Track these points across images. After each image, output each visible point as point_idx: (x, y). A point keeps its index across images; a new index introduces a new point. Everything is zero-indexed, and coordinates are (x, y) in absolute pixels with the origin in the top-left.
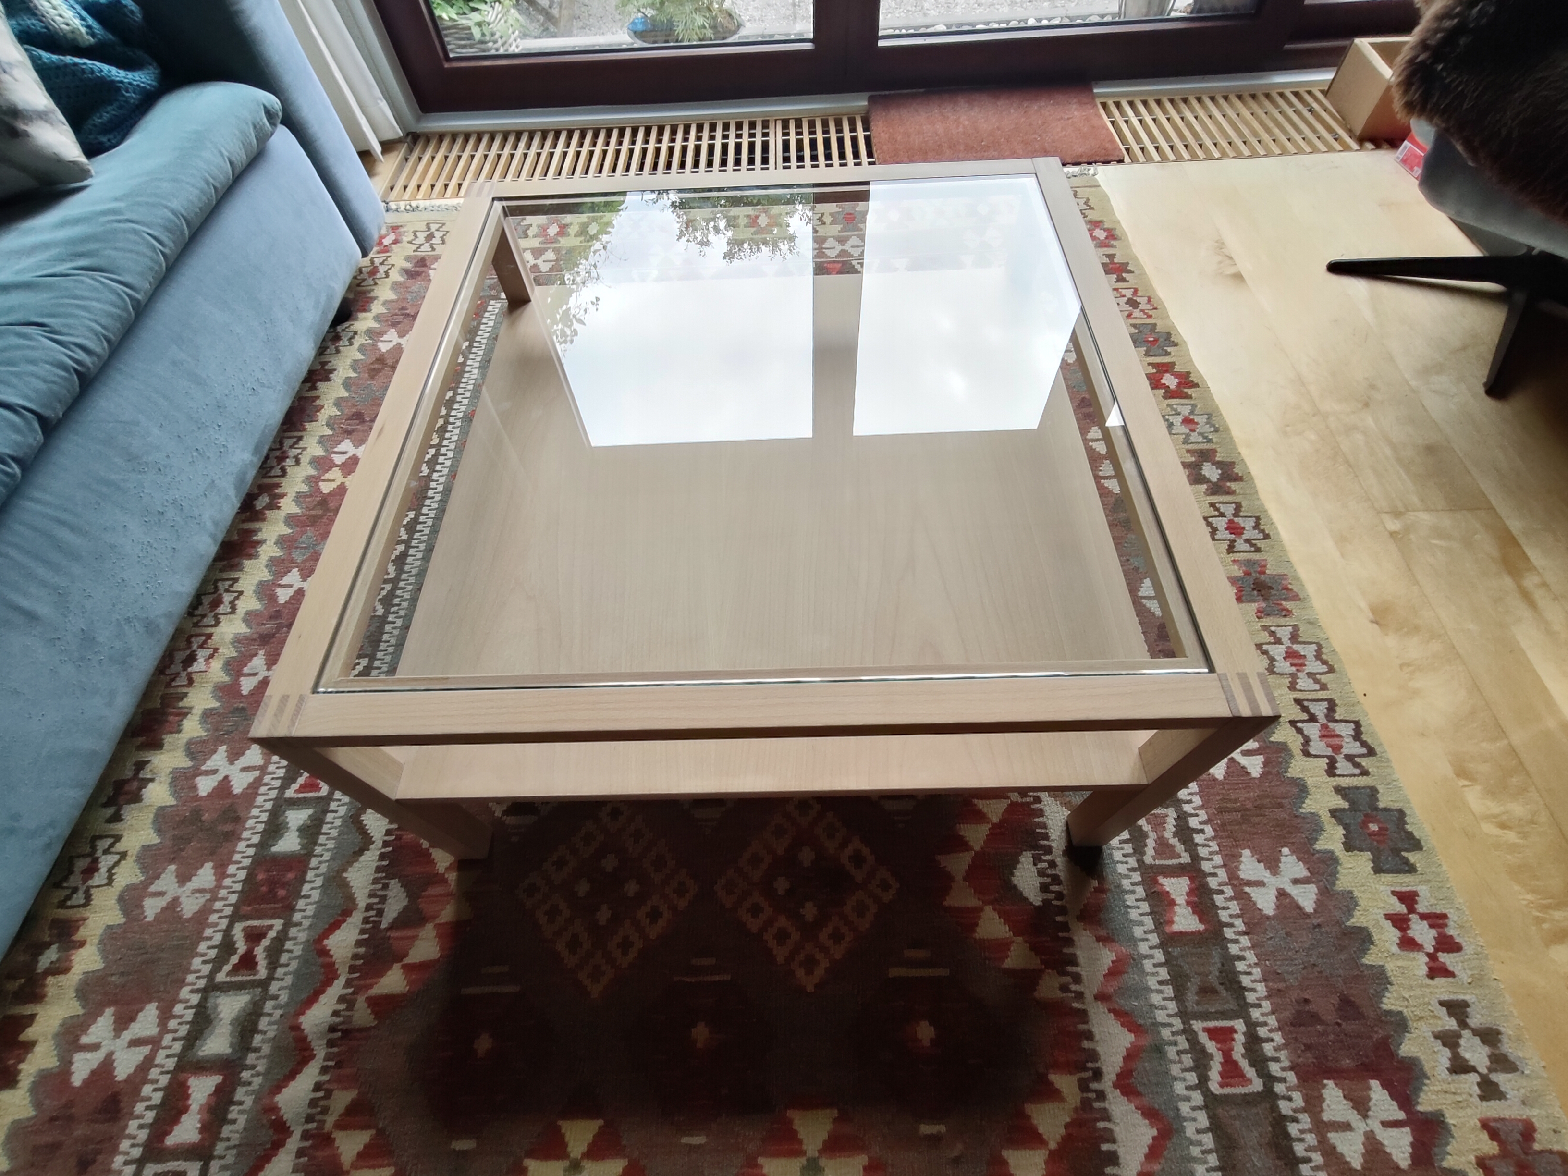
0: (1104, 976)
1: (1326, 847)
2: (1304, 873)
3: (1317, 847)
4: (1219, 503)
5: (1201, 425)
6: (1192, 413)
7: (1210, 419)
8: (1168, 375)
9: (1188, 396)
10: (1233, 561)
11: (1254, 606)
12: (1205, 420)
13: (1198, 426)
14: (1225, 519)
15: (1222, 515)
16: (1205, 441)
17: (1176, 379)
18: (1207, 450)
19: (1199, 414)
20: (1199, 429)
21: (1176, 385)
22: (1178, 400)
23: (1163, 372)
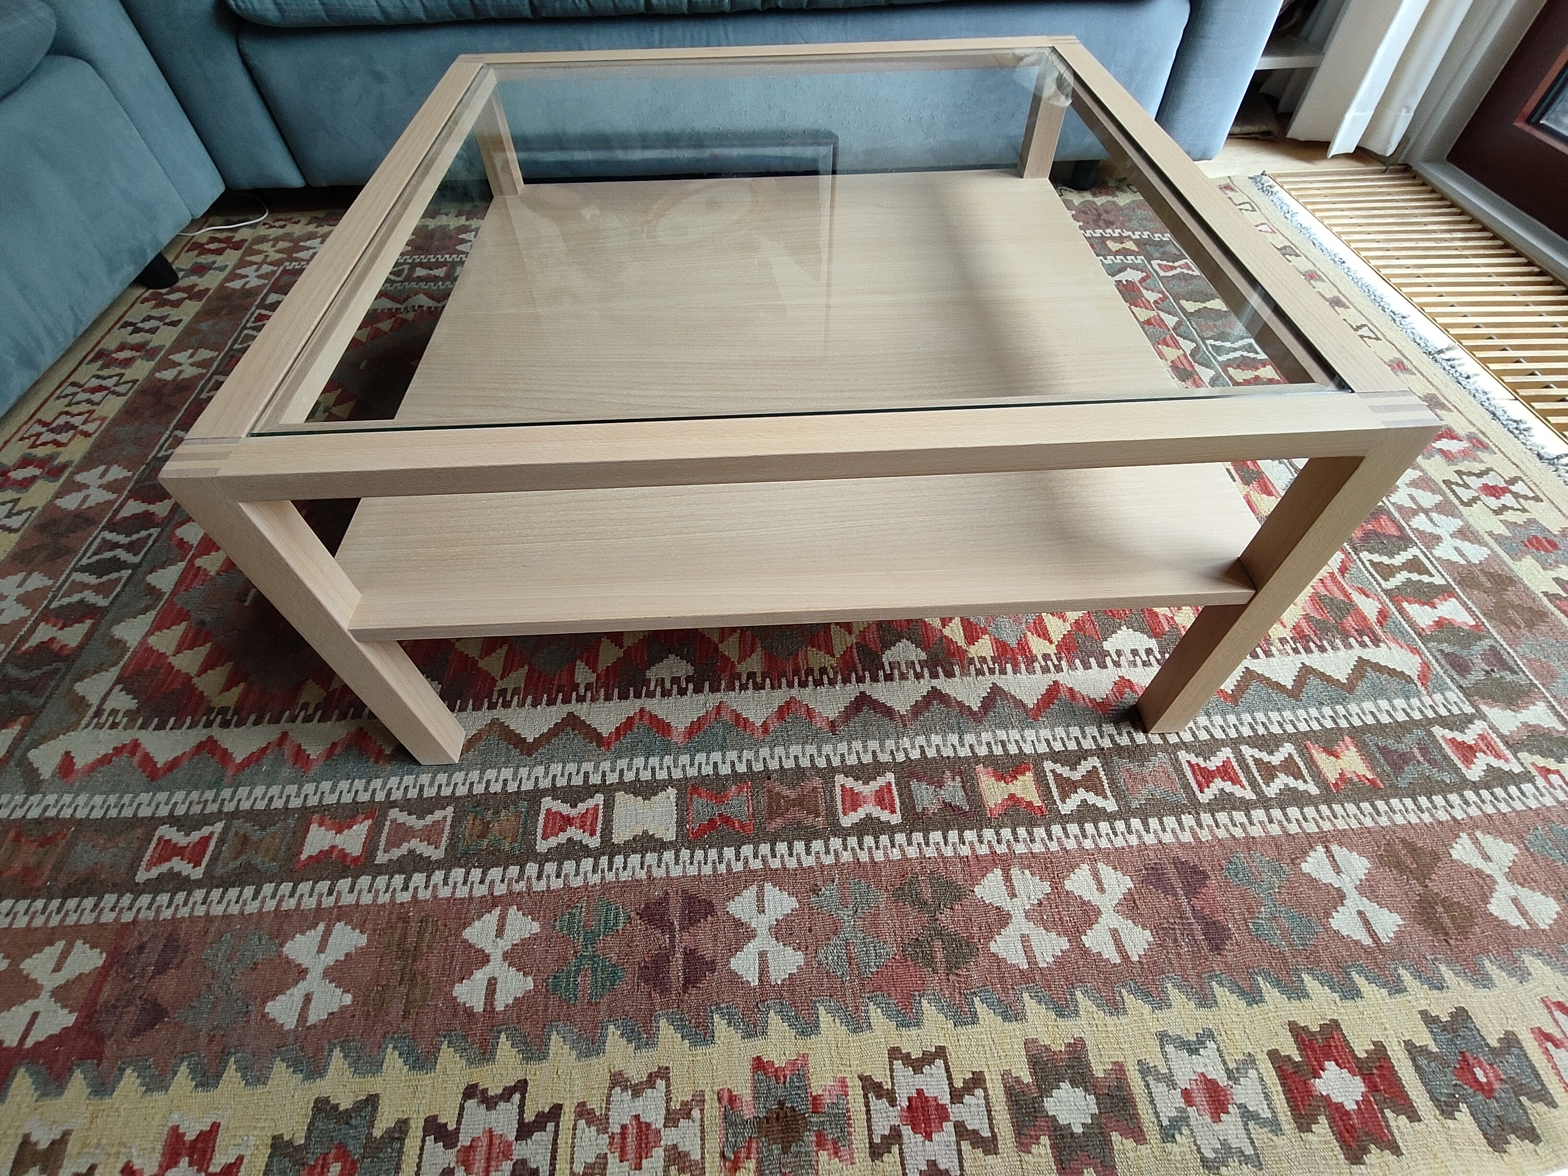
0: (300, 746)
1: (332, 1067)
2: (312, 1019)
3: (337, 1053)
4: (986, 1098)
5: (1216, 1127)
6: (1248, 1115)
7: (1246, 1159)
8: (1363, 1090)
9: (1304, 1123)
10: (843, 1081)
11: (745, 1091)
12: (1234, 1143)
13: (1208, 1119)
14: (945, 1099)
15: (957, 1096)
16: (1165, 1123)
17: (1355, 1107)
18: (1136, 1116)
19: (1249, 1134)
20: (1200, 1118)
21: (1335, 1100)
22: (1280, 1088)
23: (1367, 1078)
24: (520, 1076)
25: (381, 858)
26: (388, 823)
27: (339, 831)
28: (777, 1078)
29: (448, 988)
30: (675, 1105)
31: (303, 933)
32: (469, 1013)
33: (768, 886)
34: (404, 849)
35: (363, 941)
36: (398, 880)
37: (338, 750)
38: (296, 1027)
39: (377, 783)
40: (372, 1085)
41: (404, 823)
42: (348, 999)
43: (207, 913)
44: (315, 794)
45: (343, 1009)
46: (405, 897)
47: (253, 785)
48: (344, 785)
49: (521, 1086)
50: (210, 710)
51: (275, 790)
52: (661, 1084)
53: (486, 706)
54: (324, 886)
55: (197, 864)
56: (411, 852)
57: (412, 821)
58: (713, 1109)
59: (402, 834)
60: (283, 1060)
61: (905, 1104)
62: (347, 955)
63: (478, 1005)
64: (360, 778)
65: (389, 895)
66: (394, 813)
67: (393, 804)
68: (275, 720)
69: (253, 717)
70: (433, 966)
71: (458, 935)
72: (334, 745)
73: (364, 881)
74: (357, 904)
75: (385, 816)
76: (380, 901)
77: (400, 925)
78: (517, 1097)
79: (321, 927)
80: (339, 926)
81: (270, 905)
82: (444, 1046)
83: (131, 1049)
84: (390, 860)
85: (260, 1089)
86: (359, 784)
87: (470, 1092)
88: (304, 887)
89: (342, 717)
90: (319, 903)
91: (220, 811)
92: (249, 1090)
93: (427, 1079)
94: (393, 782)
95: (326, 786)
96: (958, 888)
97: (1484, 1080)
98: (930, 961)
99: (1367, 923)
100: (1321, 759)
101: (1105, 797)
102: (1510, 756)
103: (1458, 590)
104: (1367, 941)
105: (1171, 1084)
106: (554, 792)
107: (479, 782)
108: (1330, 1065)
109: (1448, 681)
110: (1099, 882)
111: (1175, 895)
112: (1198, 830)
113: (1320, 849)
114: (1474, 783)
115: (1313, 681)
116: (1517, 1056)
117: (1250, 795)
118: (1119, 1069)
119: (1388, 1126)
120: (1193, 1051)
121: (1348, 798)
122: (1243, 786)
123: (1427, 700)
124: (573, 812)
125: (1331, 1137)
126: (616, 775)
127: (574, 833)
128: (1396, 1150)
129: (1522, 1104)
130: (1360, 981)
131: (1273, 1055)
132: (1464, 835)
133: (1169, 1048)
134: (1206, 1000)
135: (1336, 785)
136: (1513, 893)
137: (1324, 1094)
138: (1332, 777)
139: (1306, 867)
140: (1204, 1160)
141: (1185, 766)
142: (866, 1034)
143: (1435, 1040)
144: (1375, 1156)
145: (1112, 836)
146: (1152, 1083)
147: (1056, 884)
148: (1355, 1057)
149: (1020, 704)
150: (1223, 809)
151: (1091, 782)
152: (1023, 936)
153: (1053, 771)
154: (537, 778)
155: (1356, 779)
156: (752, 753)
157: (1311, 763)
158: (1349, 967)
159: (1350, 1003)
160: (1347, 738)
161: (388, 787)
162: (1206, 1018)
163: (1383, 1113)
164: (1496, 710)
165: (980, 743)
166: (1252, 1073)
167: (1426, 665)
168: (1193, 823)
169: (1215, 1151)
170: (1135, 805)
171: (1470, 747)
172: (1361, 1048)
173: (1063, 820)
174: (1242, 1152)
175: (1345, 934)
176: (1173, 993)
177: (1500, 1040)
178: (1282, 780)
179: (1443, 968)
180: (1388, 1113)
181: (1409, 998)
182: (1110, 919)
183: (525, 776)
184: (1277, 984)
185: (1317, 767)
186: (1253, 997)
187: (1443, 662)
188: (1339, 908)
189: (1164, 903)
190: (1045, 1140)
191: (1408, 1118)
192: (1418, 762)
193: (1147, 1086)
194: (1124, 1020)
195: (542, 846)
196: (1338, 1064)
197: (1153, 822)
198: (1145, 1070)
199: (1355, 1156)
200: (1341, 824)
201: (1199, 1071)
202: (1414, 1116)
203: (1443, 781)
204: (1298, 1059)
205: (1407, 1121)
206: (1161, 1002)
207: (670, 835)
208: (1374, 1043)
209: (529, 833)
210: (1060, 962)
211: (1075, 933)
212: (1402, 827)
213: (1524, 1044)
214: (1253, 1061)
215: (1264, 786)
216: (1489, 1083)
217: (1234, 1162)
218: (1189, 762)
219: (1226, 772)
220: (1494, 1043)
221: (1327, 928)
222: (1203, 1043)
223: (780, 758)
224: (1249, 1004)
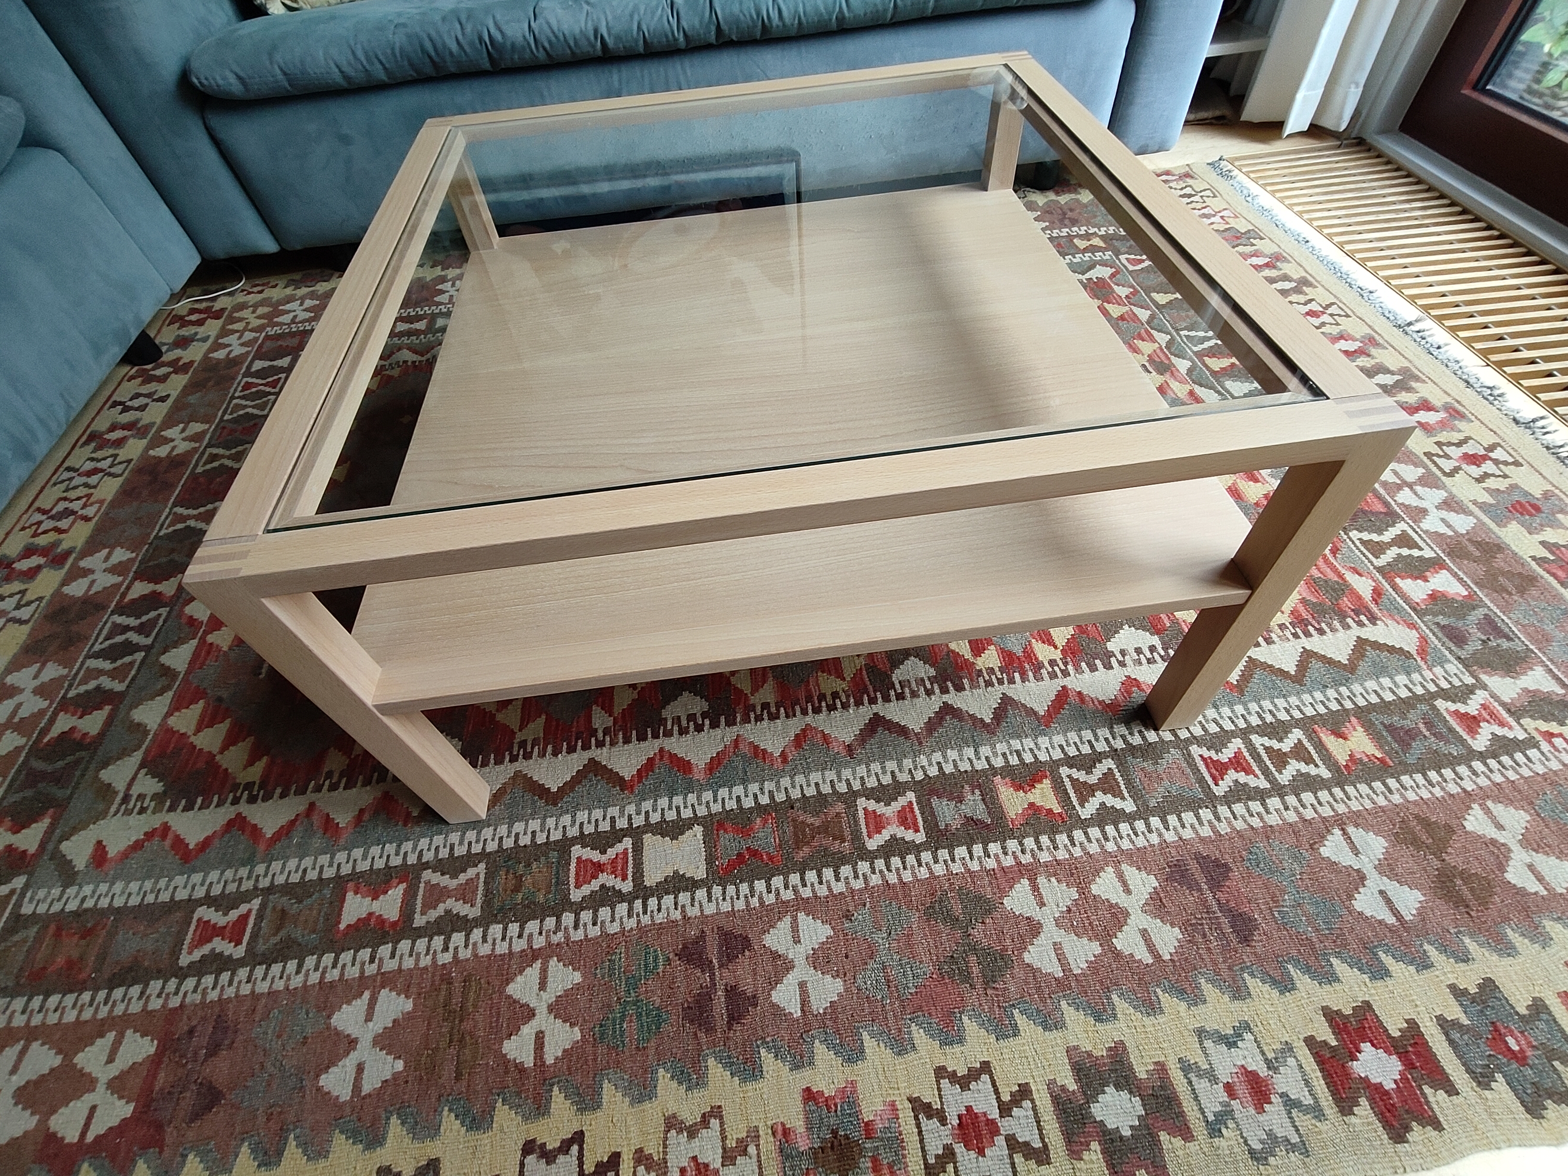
0: (328, 815)
1: (391, 1135)
2: (367, 1088)
3: (394, 1120)
4: (1034, 1108)
5: (1261, 1118)
6: (1290, 1104)
7: (1292, 1147)
8: (1400, 1068)
9: (1346, 1106)
10: (893, 1104)
11: (798, 1123)
12: (1280, 1133)
13: (1252, 1111)
14: (994, 1114)
15: (1005, 1110)
16: (1211, 1118)
17: (1394, 1086)
18: (1181, 1114)
19: (1293, 1122)
20: (1243, 1110)
21: (1373, 1081)
22: (1319, 1074)
23: (1403, 1056)
24: (576, 1128)
25: (419, 921)
26: (422, 885)
27: (375, 898)
28: (828, 1108)
29: (497, 1047)
30: (731, 1143)
31: (349, 1003)
32: (520, 1069)
33: (801, 916)
34: (441, 909)
35: (409, 1005)
36: (438, 941)
37: (366, 817)
38: (352, 1097)
39: (408, 846)
40: (432, 1149)
41: (438, 884)
42: (400, 1065)
43: (253, 992)
44: (348, 862)
45: (396, 1076)
46: (446, 958)
47: (286, 858)
48: (375, 850)
49: (578, 1138)
50: (235, 787)
51: (307, 862)
52: (715, 1123)
53: (507, 759)
54: (365, 954)
55: (238, 943)
56: (448, 912)
57: (445, 881)
58: (768, 1144)
59: (437, 895)
60: (342, 1132)
61: (956, 1122)
62: (394, 1021)
63: (529, 1062)
64: (391, 843)
65: (429, 957)
66: (427, 875)
67: (426, 866)
68: (301, 791)
69: (279, 790)
70: (481, 1025)
71: (501, 991)
72: (362, 811)
73: (404, 945)
74: (400, 969)
75: (418, 877)
76: (422, 964)
77: (444, 987)
78: (575, 1149)
79: (367, 995)
80: (384, 992)
81: (314, 978)
82: (499, 1104)
83: (190, 1135)
84: (428, 922)
85: (322, 1163)
86: (390, 848)
87: (529, 1148)
88: (346, 957)
89: (367, 783)
90: (362, 971)
91: (256, 888)
92: (311, 1166)
93: (485, 1139)
94: (424, 843)
95: (357, 853)
96: (988, 901)
97: (1516, 1048)
98: (966, 977)
99: (1389, 902)
100: (1330, 741)
101: (1123, 798)
102: (1513, 723)
103: (1448, 561)
104: (1391, 920)
105: (1214, 1079)
106: (582, 839)
107: (508, 836)
108: (1366, 1047)
109: (1447, 653)
110: (1124, 884)
111: (1200, 890)
112: (1216, 823)
113: (1337, 832)
114: (1481, 753)
115: (1315, 664)
116: (1547, 1022)
117: (1264, 784)
118: (1161, 1068)
119: (1428, 1102)
120: (1231, 1043)
121: (1360, 779)
122: (1256, 776)
123: (1428, 675)
124: (604, 859)
125: (1373, 1118)
126: (642, 817)
127: (606, 879)
128: (1437, 1125)
129: (1555, 1070)
130: (1388, 960)
131: (1310, 1041)
132: (1475, 806)
133: (1208, 1044)
134: (1239, 993)
135: (1346, 766)
136: (1528, 860)
137: (1363, 1075)
138: (1342, 759)
139: (1325, 851)
140: (1252, 1152)
141: (1198, 760)
142: (911, 1056)
143: (1465, 1012)
144: (1417, 1133)
145: (1133, 837)
146: (1194, 1079)
147: (1083, 891)
148: (1389, 1036)
149: (1031, 712)
150: (1239, 800)
151: (1107, 784)
152: (1055, 944)
153: (1069, 776)
154: (564, 827)
155: (1366, 760)
156: (773, 784)
157: (1320, 746)
158: (1376, 947)
159: (1379, 983)
160: (1353, 719)
161: (419, 849)
162: (1241, 1011)
163: (1421, 1089)
164: (1496, 678)
165: (995, 754)
166: (1291, 1061)
167: (1423, 639)
168: (1211, 816)
169: (1262, 1142)
170: (1153, 803)
171: (1474, 717)
172: (1394, 1027)
173: (1085, 825)
174: (1288, 1140)
175: (1368, 915)
176: (1207, 989)
177: (1528, 1007)
178: (1294, 767)
179: (1467, 940)
180: (1427, 1090)
181: (1437, 973)
182: (1138, 920)
183: (553, 826)
184: (1307, 970)
185: (1327, 750)
186: (1285, 985)
187: (1440, 635)
188: (1361, 890)
189: (1190, 899)
190: (1095, 1146)
191: (1446, 1092)
192: (1425, 736)
193: (1190, 1083)
194: (1161, 1019)
195: (576, 895)
196: (1373, 1045)
197: (1172, 819)
198: (1187, 1068)
199: (1398, 1135)
200: (1355, 806)
201: (1239, 1063)
202: (1452, 1090)
203: (1450, 754)
204: (1334, 1043)
205: (1445, 1095)
206: (1196, 999)
207: (700, 873)
208: (1407, 1021)
209: (561, 883)
210: (1094, 966)
211: (1105, 936)
212: (1415, 803)
213: (1552, 1009)
214: (1291, 1049)
215: (1276, 774)
216: (1522, 1051)
217: (1281, 1151)
218: (1201, 756)
219: (1238, 762)
220: (1523, 1011)
221: (1351, 911)
222: (1240, 1035)
223: (801, 786)
224: (1282, 993)
